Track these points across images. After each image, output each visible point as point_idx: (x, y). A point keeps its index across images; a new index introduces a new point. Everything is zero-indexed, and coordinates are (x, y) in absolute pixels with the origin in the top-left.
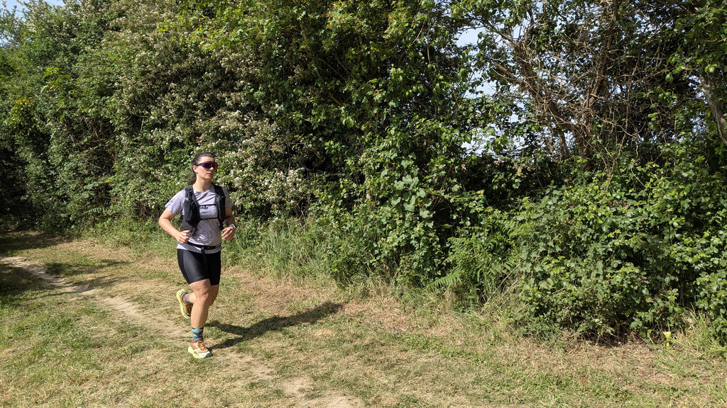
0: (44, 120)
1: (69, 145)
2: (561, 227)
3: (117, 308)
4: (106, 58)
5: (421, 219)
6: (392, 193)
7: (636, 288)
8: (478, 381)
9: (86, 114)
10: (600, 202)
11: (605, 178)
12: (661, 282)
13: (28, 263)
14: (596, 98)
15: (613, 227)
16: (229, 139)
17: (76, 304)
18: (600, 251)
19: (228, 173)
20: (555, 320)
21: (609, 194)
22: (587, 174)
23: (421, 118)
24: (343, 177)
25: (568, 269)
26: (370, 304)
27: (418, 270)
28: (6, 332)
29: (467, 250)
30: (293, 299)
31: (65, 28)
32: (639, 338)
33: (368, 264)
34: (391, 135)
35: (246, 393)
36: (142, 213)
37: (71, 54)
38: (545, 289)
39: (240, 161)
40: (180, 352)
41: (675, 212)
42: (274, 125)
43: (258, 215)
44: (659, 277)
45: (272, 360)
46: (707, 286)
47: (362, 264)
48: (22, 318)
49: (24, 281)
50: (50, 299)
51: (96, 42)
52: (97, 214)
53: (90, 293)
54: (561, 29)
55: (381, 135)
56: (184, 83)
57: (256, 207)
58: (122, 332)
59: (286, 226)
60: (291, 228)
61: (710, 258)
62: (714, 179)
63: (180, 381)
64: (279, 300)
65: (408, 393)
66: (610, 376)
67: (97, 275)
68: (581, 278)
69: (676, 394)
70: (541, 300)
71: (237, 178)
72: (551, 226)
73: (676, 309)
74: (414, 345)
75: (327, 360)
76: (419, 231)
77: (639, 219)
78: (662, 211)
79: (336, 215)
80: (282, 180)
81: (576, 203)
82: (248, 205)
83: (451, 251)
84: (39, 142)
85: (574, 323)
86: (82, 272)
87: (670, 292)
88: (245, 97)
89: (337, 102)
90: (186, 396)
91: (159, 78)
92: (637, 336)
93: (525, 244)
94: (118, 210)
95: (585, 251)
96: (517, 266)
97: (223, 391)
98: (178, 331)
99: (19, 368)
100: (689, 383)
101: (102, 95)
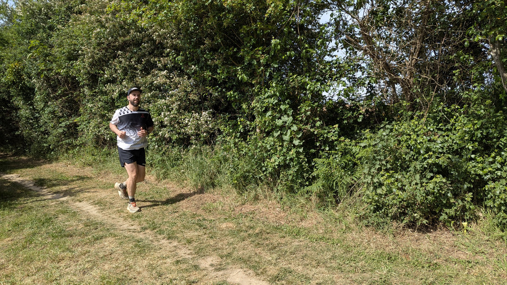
0: (30, 78)
1: (48, 95)
2: (392, 151)
3: (84, 209)
4: (72, 33)
5: (294, 146)
6: (275, 128)
7: (443, 192)
8: (334, 257)
9: (59, 74)
10: (419, 133)
11: (423, 115)
12: (461, 188)
13: (21, 179)
14: (417, 60)
15: (428, 150)
16: (160, 91)
17: (55, 207)
18: (418, 167)
19: (160, 114)
20: (387, 215)
21: (425, 127)
22: (410, 113)
23: (294, 75)
24: (241, 117)
25: (397, 180)
26: (260, 205)
27: (292, 181)
28: (7, 227)
29: (326, 167)
30: (206, 202)
31: (43, 13)
32: (445, 227)
33: (258, 178)
34: (273, 87)
35: (173, 267)
36: (100, 143)
37: (48, 31)
38: (380, 194)
39: (168, 106)
40: (127, 239)
41: (471, 140)
42: (192, 80)
43: (181, 144)
44: (459, 185)
45: (191, 245)
46: (493, 191)
47: (253, 177)
48: (17, 217)
49: (19, 191)
50: (37, 203)
51: (65, 22)
52: (69, 144)
53: (64, 199)
54: (393, 11)
55: (266, 87)
56: (128, 51)
57: (180, 138)
58: (87, 226)
59: (201, 151)
60: (204, 153)
61: (495, 171)
62: (498, 116)
63: (127, 260)
64: (196, 203)
65: (286, 266)
66: (425, 253)
67: (70, 187)
68: (405, 186)
69: (470, 265)
70: (378, 201)
71: (166, 118)
72: (385, 150)
73: (471, 207)
74: (290, 233)
75: (230, 244)
76: (293, 154)
77: (446, 145)
78: (462, 139)
79: (235, 144)
80: (197, 119)
81: (402, 134)
82: (175, 137)
83: (316, 168)
84: (28, 93)
85: (400, 217)
86: (59, 185)
87: (467, 195)
88: (170, 61)
89: (236, 64)
90: (132, 270)
91: (110, 48)
92: (444, 225)
93: (367, 163)
94: (84, 141)
95: (408, 167)
96: (362, 178)
97: (158, 266)
98: (126, 225)
99: (16, 252)
100: (479, 258)
101: (70, 60)
